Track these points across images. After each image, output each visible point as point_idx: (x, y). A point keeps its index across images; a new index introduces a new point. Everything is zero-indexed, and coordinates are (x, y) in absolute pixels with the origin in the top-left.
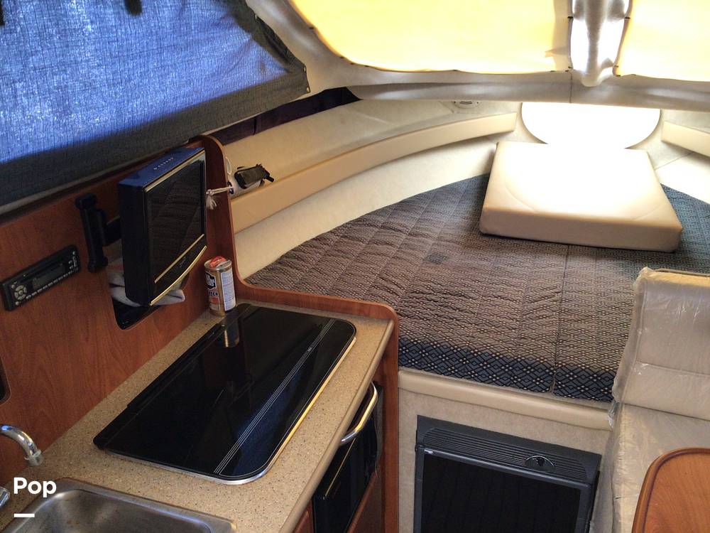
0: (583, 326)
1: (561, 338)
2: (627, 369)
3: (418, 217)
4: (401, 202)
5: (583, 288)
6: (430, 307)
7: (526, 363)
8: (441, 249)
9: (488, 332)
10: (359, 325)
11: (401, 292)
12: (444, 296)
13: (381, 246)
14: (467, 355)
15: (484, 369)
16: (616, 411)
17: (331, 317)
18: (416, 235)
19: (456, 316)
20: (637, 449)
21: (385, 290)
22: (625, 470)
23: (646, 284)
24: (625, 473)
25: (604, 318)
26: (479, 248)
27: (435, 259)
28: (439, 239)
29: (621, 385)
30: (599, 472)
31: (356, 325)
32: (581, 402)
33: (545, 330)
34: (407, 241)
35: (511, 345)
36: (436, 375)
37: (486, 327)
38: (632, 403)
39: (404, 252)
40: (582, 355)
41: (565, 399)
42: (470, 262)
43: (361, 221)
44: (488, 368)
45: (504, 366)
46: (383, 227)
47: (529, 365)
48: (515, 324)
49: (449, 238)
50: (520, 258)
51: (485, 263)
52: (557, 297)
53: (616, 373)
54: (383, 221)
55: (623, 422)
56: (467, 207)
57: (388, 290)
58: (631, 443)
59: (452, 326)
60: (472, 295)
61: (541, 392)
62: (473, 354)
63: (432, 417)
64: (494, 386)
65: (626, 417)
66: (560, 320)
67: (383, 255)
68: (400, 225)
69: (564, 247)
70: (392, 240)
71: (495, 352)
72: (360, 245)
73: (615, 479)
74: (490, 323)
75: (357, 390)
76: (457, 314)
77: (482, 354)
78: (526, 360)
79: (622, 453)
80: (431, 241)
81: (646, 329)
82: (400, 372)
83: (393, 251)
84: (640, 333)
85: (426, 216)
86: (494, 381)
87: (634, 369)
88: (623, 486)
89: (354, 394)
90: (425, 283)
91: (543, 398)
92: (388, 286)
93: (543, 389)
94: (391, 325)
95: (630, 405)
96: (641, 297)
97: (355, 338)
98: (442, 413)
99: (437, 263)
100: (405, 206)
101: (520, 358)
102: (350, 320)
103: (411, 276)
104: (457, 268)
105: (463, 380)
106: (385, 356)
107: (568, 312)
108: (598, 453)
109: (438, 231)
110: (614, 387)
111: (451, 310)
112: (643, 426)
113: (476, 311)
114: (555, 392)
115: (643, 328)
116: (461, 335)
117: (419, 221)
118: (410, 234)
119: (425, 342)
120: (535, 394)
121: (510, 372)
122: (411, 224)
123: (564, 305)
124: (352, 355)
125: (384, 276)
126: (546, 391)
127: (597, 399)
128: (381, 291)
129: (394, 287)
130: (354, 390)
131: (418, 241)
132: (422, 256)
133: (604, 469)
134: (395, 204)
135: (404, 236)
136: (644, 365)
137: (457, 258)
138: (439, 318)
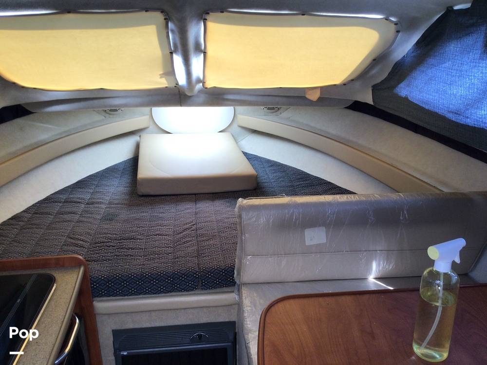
0: (211, 242)
1: (200, 252)
2: (240, 262)
3: (92, 191)
4: (77, 182)
5: (209, 219)
6: (110, 251)
7: (181, 273)
8: (112, 211)
9: (154, 259)
10: (57, 275)
11: (86, 245)
12: (119, 241)
13: (66, 216)
14: (142, 278)
15: (154, 285)
16: (239, 290)
17: (33, 273)
18: (92, 203)
19: (129, 253)
20: (254, 310)
21: (74, 246)
22: (249, 325)
23: (242, 208)
24: (249, 326)
25: (223, 235)
26: (138, 205)
27: (109, 218)
28: (110, 203)
29: (239, 274)
30: (236, 333)
31: (55, 275)
32: (218, 290)
33: (190, 250)
34: (86, 209)
35: (170, 264)
36: (121, 297)
37: (152, 256)
38: (247, 282)
39: (84, 217)
40: (213, 261)
41: (208, 291)
42: (134, 215)
43: (48, 200)
44: (157, 283)
45: (167, 279)
46: (66, 202)
47: (183, 274)
48: (170, 250)
49: (116, 202)
50: (167, 207)
51: (145, 214)
52: (194, 227)
53: (235, 266)
54: (65, 198)
55: (244, 295)
56: (126, 180)
57: (76, 245)
58: (250, 307)
59: (128, 261)
60: (140, 237)
61: (193, 290)
62: (145, 276)
63: (123, 328)
64: (163, 295)
65: (245, 291)
66: (198, 242)
67: (69, 221)
68: (79, 198)
69: (193, 196)
70: (74, 209)
71: (159, 271)
72: (49, 217)
73: (245, 331)
74: (154, 253)
75: (63, 322)
76: (130, 252)
77: (151, 274)
78: (181, 272)
79: (246, 315)
80: (104, 206)
81: (246, 235)
82: (94, 302)
83: (77, 217)
84: (244, 238)
85: (97, 189)
86: (162, 291)
87: (244, 261)
88: (250, 334)
89: (60, 325)
90: (104, 236)
91: (195, 294)
92: (76, 242)
93: (194, 288)
94: (82, 269)
95: (246, 284)
96: (240, 216)
97: (55, 285)
98: (130, 324)
99: (111, 220)
100: (81, 185)
101: (177, 271)
102: (49, 272)
103: (92, 232)
104: (126, 221)
105: (141, 296)
106: (81, 293)
107: (202, 235)
108: (233, 320)
109: (108, 198)
110: (235, 276)
111: (125, 250)
112: (255, 295)
113: (143, 247)
114: (202, 287)
115: (245, 235)
116: (136, 266)
117: (92, 194)
118: (87, 204)
119: (110, 276)
120: (190, 293)
121: (172, 282)
122: (87, 197)
123: (199, 232)
124: (55, 297)
125: (72, 236)
126: (196, 289)
127: (227, 286)
128: (71, 247)
129: (81, 242)
130: (59, 322)
131: (94, 207)
132: (99, 217)
133: (238, 329)
134: (73, 184)
135: (83, 206)
136: (249, 257)
137: (124, 214)
138: (118, 257)
